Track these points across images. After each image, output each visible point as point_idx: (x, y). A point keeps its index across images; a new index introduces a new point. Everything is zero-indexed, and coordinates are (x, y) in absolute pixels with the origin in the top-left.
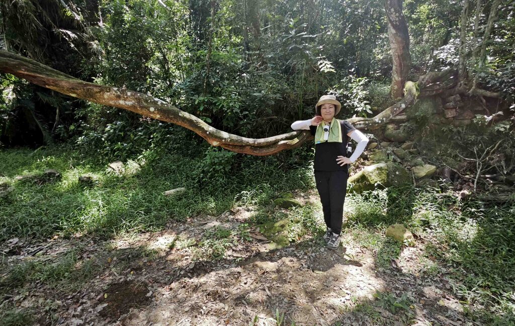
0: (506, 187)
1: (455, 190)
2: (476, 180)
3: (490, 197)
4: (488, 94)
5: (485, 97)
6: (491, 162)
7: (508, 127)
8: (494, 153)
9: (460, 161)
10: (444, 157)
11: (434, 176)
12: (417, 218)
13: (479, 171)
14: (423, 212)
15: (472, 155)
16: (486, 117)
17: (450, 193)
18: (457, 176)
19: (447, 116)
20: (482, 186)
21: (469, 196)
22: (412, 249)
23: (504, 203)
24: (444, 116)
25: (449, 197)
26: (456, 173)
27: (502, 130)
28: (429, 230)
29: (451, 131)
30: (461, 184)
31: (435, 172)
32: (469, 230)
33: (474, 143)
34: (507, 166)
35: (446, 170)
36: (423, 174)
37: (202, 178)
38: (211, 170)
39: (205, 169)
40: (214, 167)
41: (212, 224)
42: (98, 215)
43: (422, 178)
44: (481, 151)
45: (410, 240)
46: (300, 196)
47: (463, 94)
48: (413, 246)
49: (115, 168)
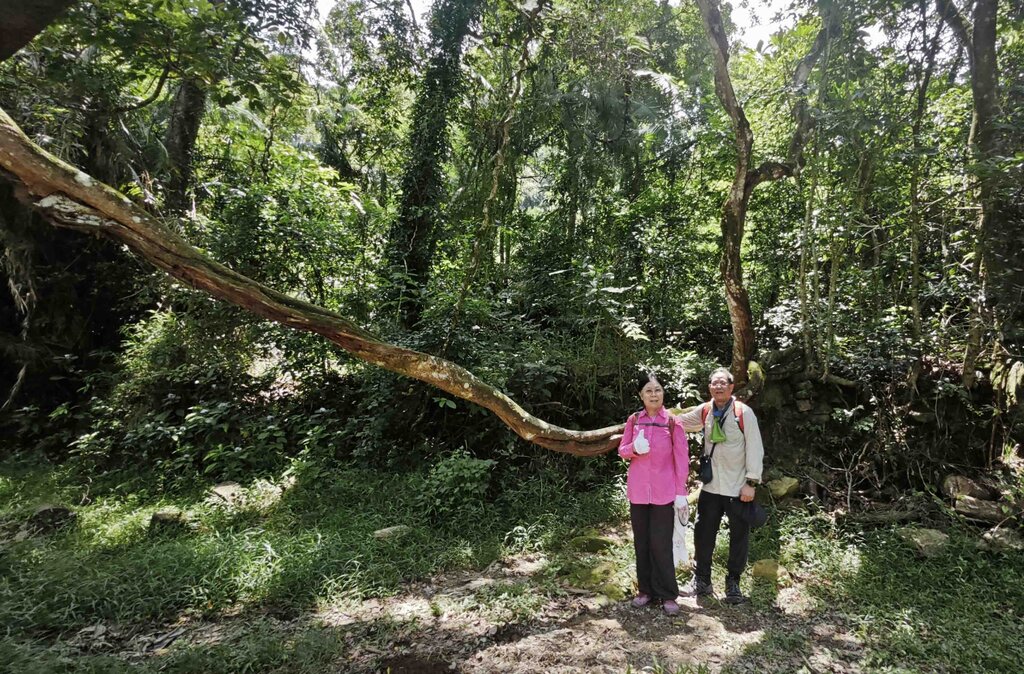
0: (883, 505)
1: (827, 511)
2: (848, 497)
3: (868, 517)
4: (844, 382)
5: (841, 386)
6: (862, 472)
7: (872, 425)
8: (862, 460)
9: (825, 472)
10: (806, 468)
11: (798, 494)
12: (788, 550)
13: (850, 484)
14: (793, 542)
15: (838, 463)
16: (845, 411)
17: (821, 515)
18: (825, 492)
19: (801, 409)
20: (856, 503)
21: (844, 517)
22: (789, 590)
23: (883, 525)
24: (797, 409)
25: (821, 520)
26: (824, 489)
27: (867, 429)
28: (805, 565)
29: (808, 429)
30: (833, 504)
31: (798, 489)
32: (851, 560)
33: (839, 447)
34: (880, 477)
35: (811, 484)
36: (783, 491)
37: (438, 507)
38: (456, 490)
39: (442, 491)
40: (462, 485)
41: (480, 582)
42: (266, 574)
43: (783, 497)
44: (848, 458)
45: (785, 577)
46: (611, 533)
47: (815, 381)
48: (790, 586)
49: (227, 494)
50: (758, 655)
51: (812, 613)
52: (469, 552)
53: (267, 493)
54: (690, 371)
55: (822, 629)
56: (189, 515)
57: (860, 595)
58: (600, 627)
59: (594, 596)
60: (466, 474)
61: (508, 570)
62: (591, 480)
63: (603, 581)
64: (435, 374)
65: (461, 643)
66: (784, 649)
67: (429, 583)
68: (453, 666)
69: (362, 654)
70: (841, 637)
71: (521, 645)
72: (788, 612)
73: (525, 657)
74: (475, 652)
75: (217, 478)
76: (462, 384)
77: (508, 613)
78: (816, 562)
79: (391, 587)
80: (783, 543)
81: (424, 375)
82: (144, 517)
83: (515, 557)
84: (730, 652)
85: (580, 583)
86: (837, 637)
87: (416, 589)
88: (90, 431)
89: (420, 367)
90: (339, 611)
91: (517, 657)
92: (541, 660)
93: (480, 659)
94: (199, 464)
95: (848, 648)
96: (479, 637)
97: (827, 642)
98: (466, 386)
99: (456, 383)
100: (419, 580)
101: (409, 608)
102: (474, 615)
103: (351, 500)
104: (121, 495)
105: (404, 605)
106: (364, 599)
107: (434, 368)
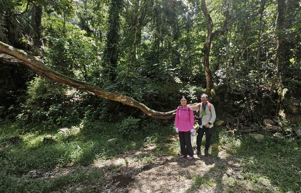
0: (247, 127)
1: (232, 130)
2: (238, 126)
3: (243, 131)
4: (237, 93)
5: (236, 95)
6: (242, 119)
7: (245, 106)
8: (242, 115)
9: (231, 119)
10: (226, 118)
11: (224, 125)
12: (221, 141)
13: (238, 122)
14: (223, 139)
15: (235, 116)
16: (238, 102)
17: (230, 131)
19: (225, 102)
20: (240, 127)
21: (236, 131)
22: (221, 152)
23: (247, 133)
25: (230, 132)
26: (231, 123)
27: (243, 107)
28: (226, 145)
29: (227, 107)
30: (233, 127)
31: (224, 123)
32: (238, 143)
33: (235, 112)
34: (247, 120)
35: (228, 122)
36: (220, 124)
37: (125, 133)
38: (130, 128)
39: (126, 128)
40: (131, 126)
41: (138, 153)
42: (79, 154)
43: (220, 126)
44: (238, 114)
45: (220, 149)
46: (173, 138)
47: (229, 93)
48: (222, 151)
49: (64, 131)
50: (213, 171)
51: (227, 158)
52: (134, 144)
53: (76, 130)
54: (194, 91)
55: (230, 163)
56: (54, 137)
57: (240, 153)
58: (171, 165)
59: (169, 156)
60: (132, 123)
61: (145, 149)
62: (167, 123)
63: (171, 151)
64: (122, 100)
65: (134, 171)
66: (220, 169)
67: (124, 154)
68: (133, 178)
69: (108, 175)
70: (235, 164)
71: (150, 171)
72: (221, 158)
73: (152, 174)
74: (138, 174)
75: (61, 126)
76: (130, 102)
77: (146, 162)
78: (229, 144)
79: (114, 156)
80: (220, 139)
81: (119, 100)
82: (41, 138)
83: (147, 145)
84: (206, 170)
85: (165, 152)
86: (234, 165)
87: (121, 156)
88: (21, 113)
89: (118, 98)
90: (100, 163)
91: (150, 174)
92: (156, 175)
93: (140, 175)
94: (55, 122)
95: (237, 167)
96: (139, 169)
97: (232, 166)
98: (132, 102)
99: (129, 102)
100: (121, 153)
101: (119, 162)
102: (137, 163)
103: (100, 131)
104: (33, 132)
105: (117, 161)
106: (107, 159)
107: (122, 98)
